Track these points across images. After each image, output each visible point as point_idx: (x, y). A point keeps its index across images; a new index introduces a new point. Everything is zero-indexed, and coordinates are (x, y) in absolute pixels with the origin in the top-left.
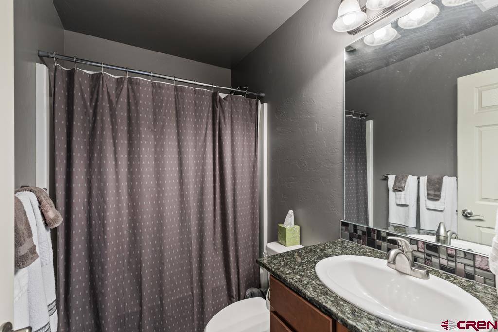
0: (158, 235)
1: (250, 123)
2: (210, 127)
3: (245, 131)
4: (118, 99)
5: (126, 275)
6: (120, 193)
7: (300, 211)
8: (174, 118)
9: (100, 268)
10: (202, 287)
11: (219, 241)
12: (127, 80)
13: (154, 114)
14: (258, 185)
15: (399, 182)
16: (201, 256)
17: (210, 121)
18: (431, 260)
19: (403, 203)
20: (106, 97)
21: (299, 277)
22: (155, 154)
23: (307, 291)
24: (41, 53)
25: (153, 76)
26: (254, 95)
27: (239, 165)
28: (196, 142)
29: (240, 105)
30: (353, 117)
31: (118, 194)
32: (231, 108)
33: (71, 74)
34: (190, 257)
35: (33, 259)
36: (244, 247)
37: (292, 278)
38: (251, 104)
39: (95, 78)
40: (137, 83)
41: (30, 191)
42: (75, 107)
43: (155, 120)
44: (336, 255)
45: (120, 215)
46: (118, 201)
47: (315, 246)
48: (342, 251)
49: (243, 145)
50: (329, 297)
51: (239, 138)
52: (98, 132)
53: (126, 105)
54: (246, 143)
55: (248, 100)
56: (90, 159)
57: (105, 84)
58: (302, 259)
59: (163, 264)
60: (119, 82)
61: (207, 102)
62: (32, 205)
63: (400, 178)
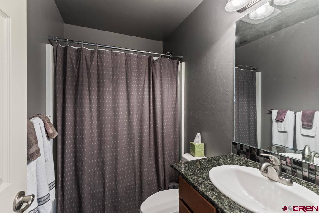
0: (114, 146)
1: (173, 76)
2: (147, 78)
3: (170, 81)
4: (91, 63)
5: (96, 169)
6: (92, 119)
7: (205, 134)
8: (124, 74)
9: (81, 164)
10: (141, 180)
11: (152, 151)
12: (96, 52)
13: (113, 71)
14: (178, 116)
15: (280, 115)
16: (141, 160)
17: (147, 75)
18: (296, 172)
19: (283, 130)
20: (85, 62)
21: (197, 178)
22: (113, 96)
23: (200, 188)
24: (49, 38)
25: (112, 48)
26: (176, 57)
27: (165, 103)
28: (138, 88)
29: (166, 64)
30: (246, 70)
31: (91, 120)
32: (161, 67)
33: (65, 49)
34: (134, 160)
35: (38, 156)
36: (168, 156)
37: (192, 178)
38: (173, 63)
39: (78, 51)
40: (103, 53)
41: (39, 117)
42: (67, 69)
43: (113, 75)
44: (225, 164)
45: (92, 133)
46: (91, 125)
47: (212, 158)
48: (231, 162)
49: (168, 90)
50: (214, 193)
51: (165, 86)
52: (80, 83)
53: (96, 67)
54: (170, 89)
55: (172, 61)
56: (76, 99)
57: (84, 54)
58: (201, 166)
59: (118, 164)
60: (92, 53)
61: (145, 63)
62: (40, 125)
63: (281, 112)
